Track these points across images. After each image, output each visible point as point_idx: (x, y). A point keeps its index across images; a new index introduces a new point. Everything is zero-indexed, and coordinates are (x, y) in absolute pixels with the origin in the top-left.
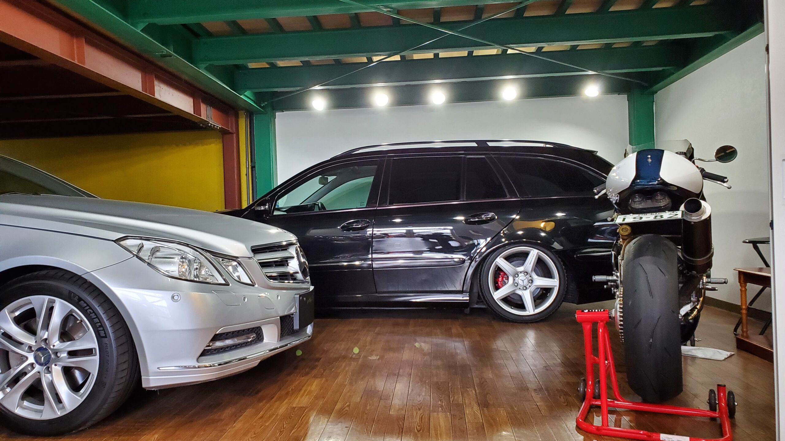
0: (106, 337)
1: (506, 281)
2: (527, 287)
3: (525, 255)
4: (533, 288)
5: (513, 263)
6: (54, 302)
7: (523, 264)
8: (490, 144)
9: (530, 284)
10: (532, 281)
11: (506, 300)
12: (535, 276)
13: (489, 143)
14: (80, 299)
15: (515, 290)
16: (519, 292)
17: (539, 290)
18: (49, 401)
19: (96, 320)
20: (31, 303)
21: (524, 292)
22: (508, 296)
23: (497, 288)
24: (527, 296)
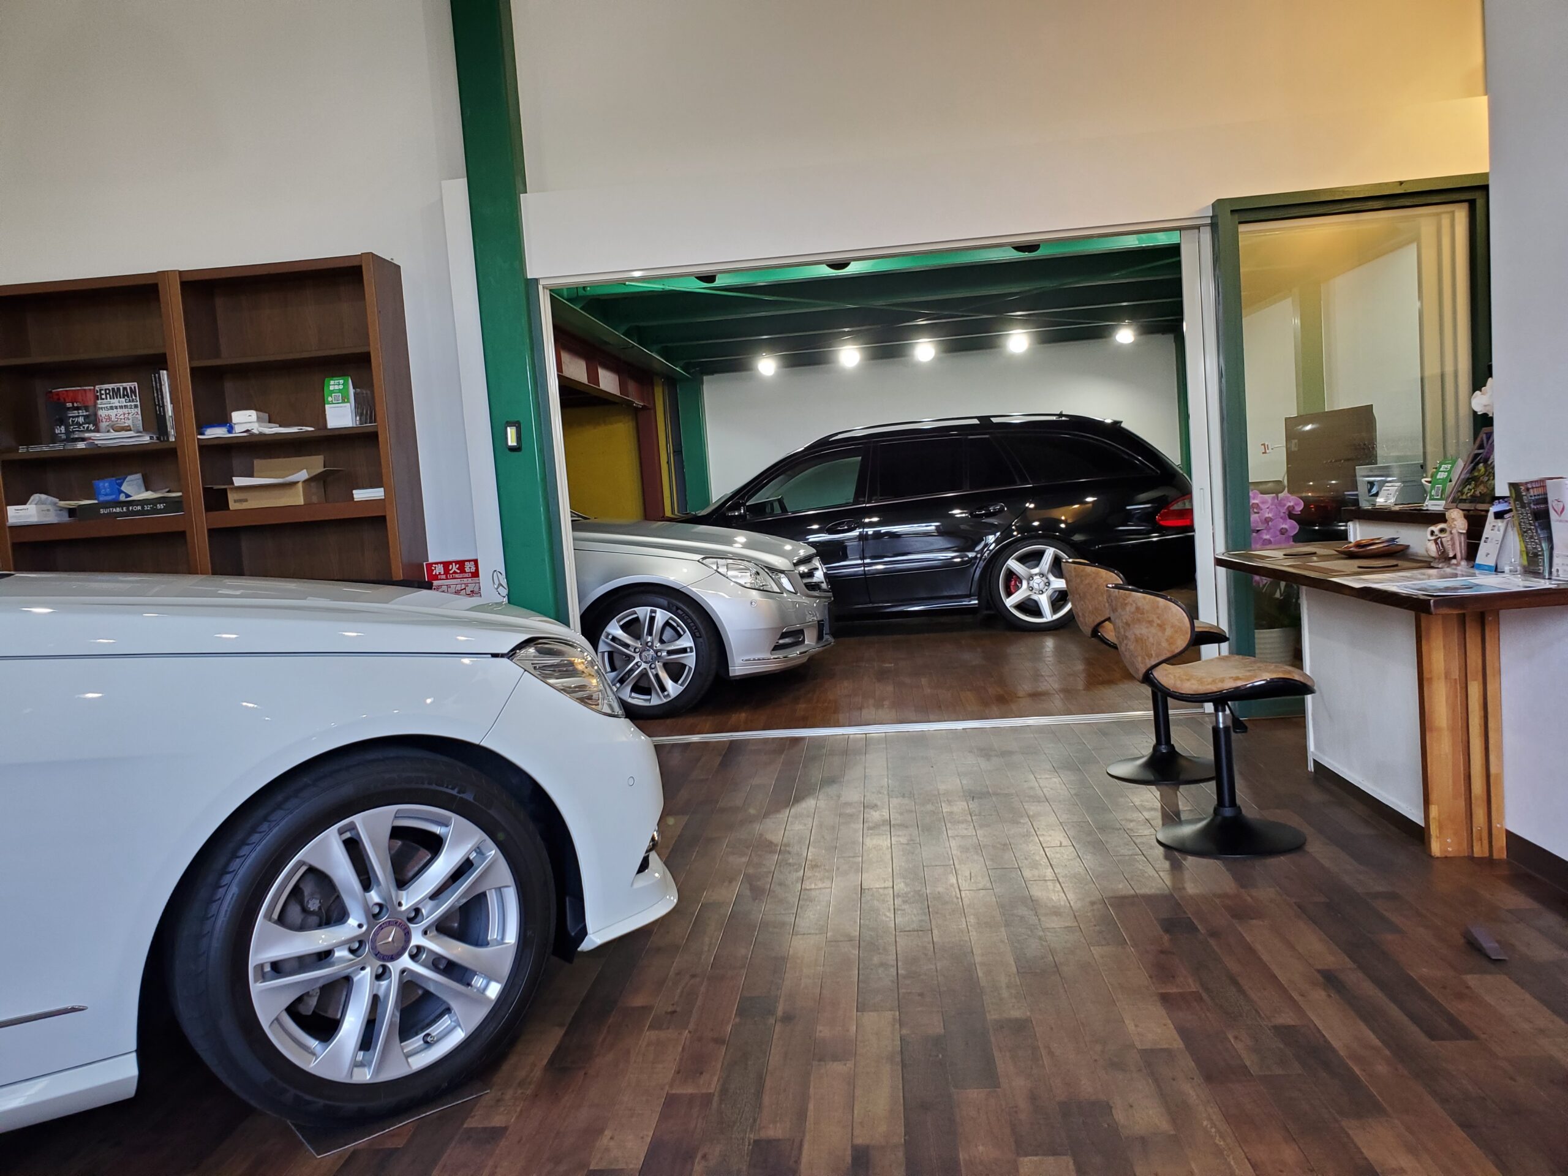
0: (700, 637)
1: (1019, 585)
2: (1044, 590)
3: (1040, 554)
4: (1050, 592)
5: (1028, 564)
6: (655, 612)
7: (1037, 565)
8: (994, 420)
9: (1046, 587)
10: (1048, 584)
11: (1020, 607)
12: (1052, 578)
13: (992, 419)
14: (678, 608)
15: (1030, 595)
16: (1035, 597)
17: (1057, 593)
18: (656, 690)
19: (692, 624)
20: (636, 613)
21: (1040, 596)
22: (1023, 602)
23: (1009, 594)
24: (1044, 601)
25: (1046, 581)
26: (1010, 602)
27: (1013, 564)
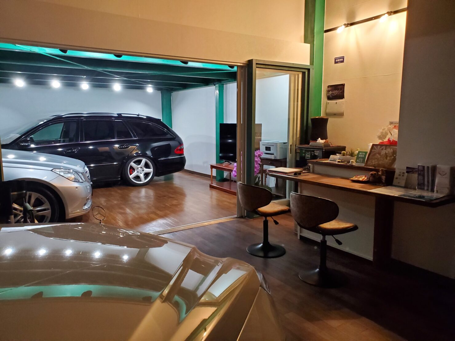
1: (134, 171)
2: (142, 173)
3: (141, 161)
7: (140, 164)
8: (123, 115)
11: (134, 178)
12: (145, 169)
15: (137, 174)
17: (146, 173)
23: (131, 174)
24: (142, 176)
25: (142, 169)
26: (131, 176)
27: (132, 164)
